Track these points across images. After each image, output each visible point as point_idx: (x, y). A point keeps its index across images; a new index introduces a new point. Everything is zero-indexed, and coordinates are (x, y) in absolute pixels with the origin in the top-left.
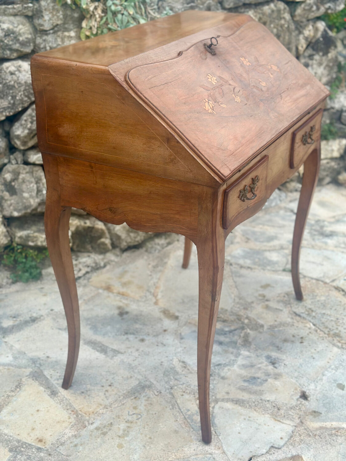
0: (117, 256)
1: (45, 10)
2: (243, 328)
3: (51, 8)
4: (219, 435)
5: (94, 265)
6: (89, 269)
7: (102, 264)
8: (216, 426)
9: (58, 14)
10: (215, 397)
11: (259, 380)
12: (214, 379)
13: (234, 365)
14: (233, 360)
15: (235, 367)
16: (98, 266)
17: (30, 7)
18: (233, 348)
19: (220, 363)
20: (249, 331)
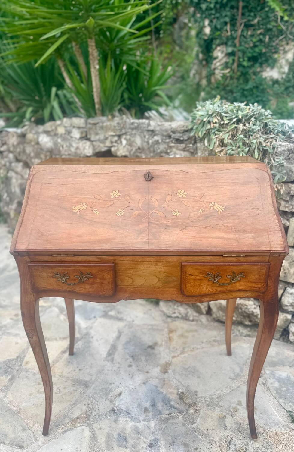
0: (208, 320)
1: (199, 149)
2: (181, 412)
3: (202, 148)
4: (55, 439)
5: (184, 315)
6: (180, 316)
7: (191, 318)
8: (64, 434)
9: (205, 153)
10: (93, 423)
11: (125, 443)
12: (112, 416)
13: (133, 421)
14: (139, 420)
15: (131, 424)
16: (187, 318)
17: (191, 147)
18: (152, 415)
19: (131, 413)
20: (181, 417)
